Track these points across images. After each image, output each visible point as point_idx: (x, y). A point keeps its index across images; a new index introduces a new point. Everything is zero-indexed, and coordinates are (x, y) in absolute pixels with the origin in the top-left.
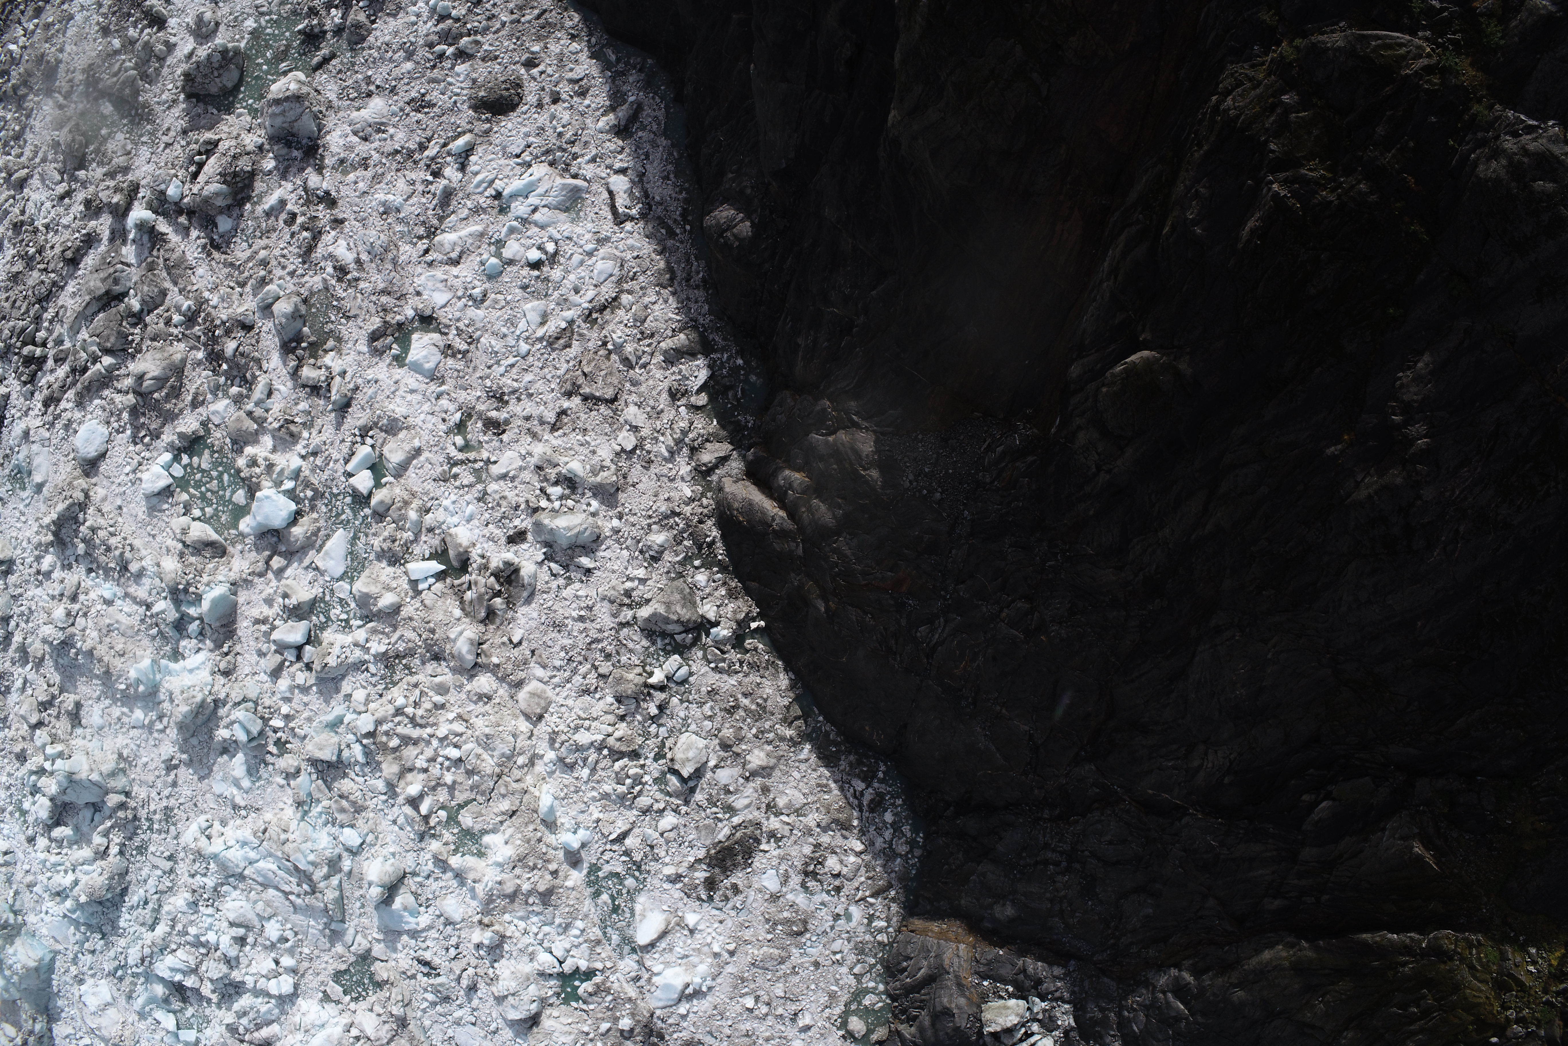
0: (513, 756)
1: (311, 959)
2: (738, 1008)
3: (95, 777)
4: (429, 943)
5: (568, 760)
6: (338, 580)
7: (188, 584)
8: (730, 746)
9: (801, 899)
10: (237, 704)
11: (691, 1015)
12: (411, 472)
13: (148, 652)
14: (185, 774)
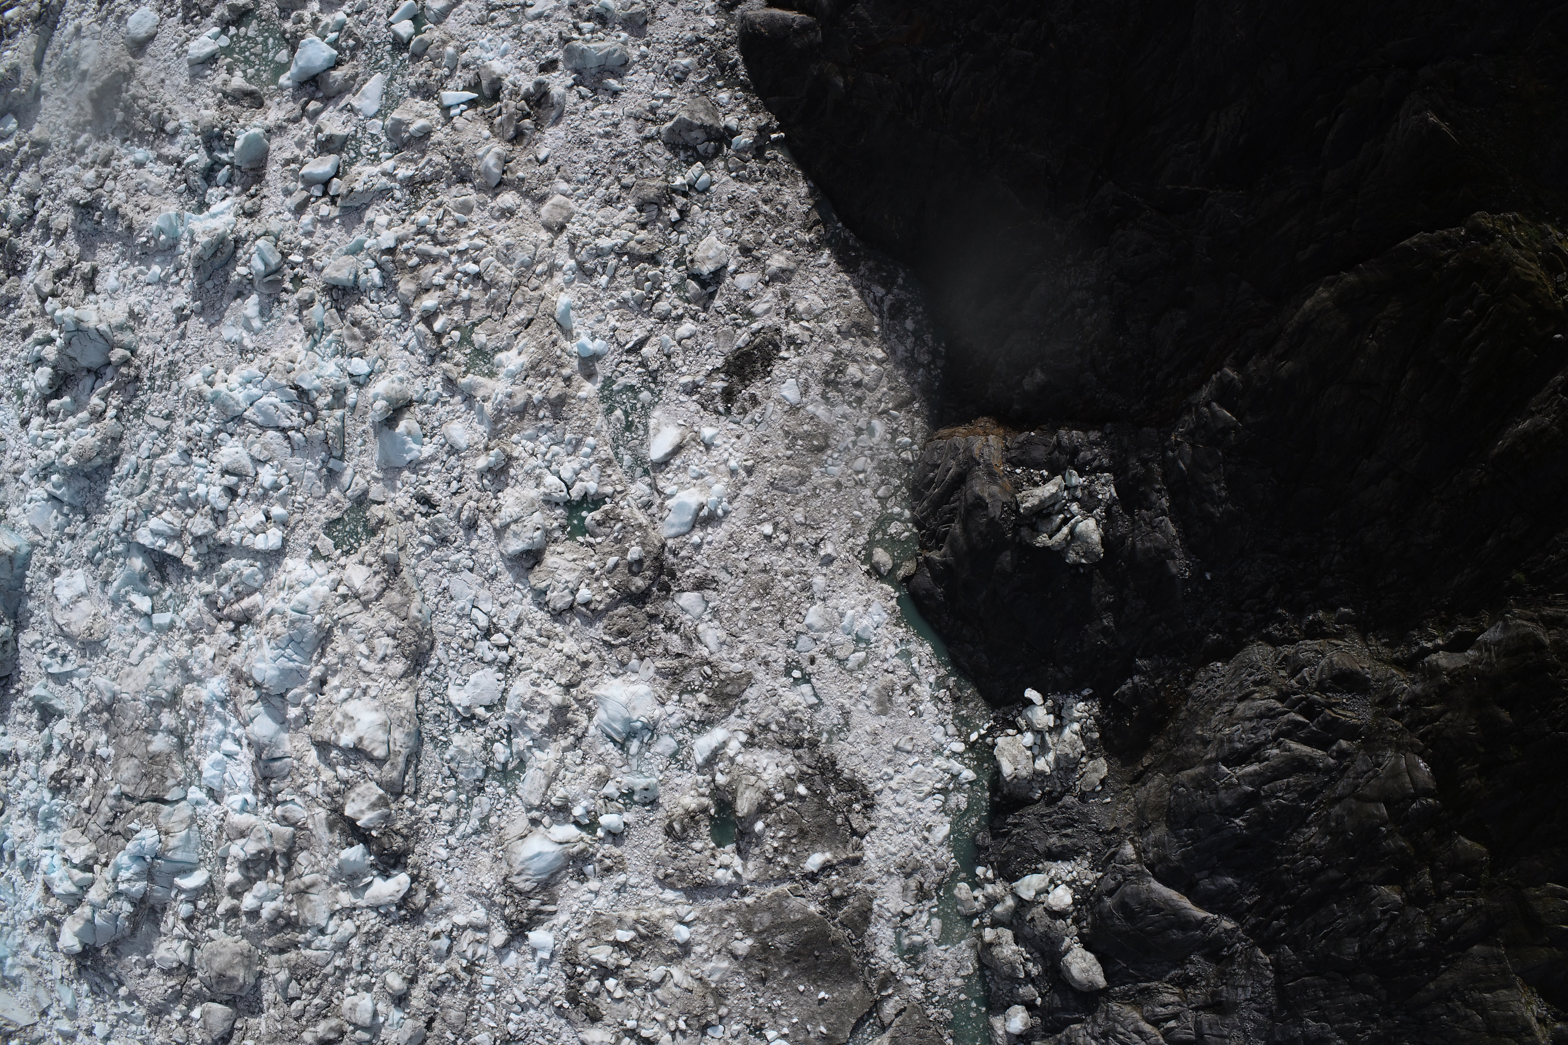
0: (532, 264)
1: (304, 509)
2: (756, 537)
3: (103, 327)
4: (430, 477)
5: (587, 265)
6: (371, 118)
7: (224, 129)
8: (749, 250)
9: (821, 411)
10: (257, 238)
11: (705, 546)
12: (451, 19)
13: (174, 207)
14: (194, 324)
